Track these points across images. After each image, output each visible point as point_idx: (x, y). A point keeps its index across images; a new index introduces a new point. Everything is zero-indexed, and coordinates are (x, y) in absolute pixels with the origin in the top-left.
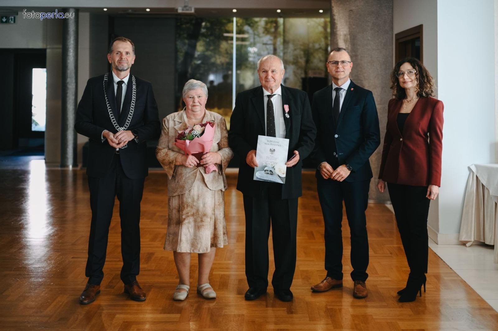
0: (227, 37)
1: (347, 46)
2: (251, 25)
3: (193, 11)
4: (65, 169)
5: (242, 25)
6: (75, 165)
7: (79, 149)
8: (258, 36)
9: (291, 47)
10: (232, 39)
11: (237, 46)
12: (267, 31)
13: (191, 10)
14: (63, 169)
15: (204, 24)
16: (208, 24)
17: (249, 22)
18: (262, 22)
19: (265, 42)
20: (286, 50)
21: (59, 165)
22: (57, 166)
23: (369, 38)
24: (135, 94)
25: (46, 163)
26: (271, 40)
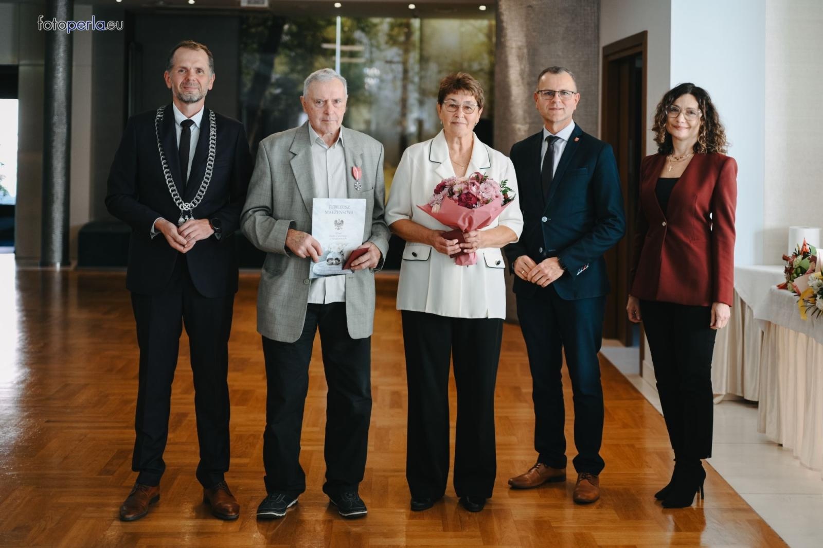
0: (326, 50)
1: (523, 67)
2: (367, 29)
3: (266, 4)
4: (49, 269)
5: (351, 30)
6: (65, 262)
7: (73, 236)
8: (378, 47)
9: (433, 67)
10: (333, 52)
11: (342, 64)
12: (392, 40)
13: (263, 3)
14: (45, 269)
15: (286, 27)
16: (294, 28)
17: (362, 25)
18: (384, 24)
19: (389, 58)
20: (423, 73)
21: (38, 261)
22: (36, 265)
23: (560, 54)
24: (214, 144)
25: (17, 258)
26: (399, 55)
